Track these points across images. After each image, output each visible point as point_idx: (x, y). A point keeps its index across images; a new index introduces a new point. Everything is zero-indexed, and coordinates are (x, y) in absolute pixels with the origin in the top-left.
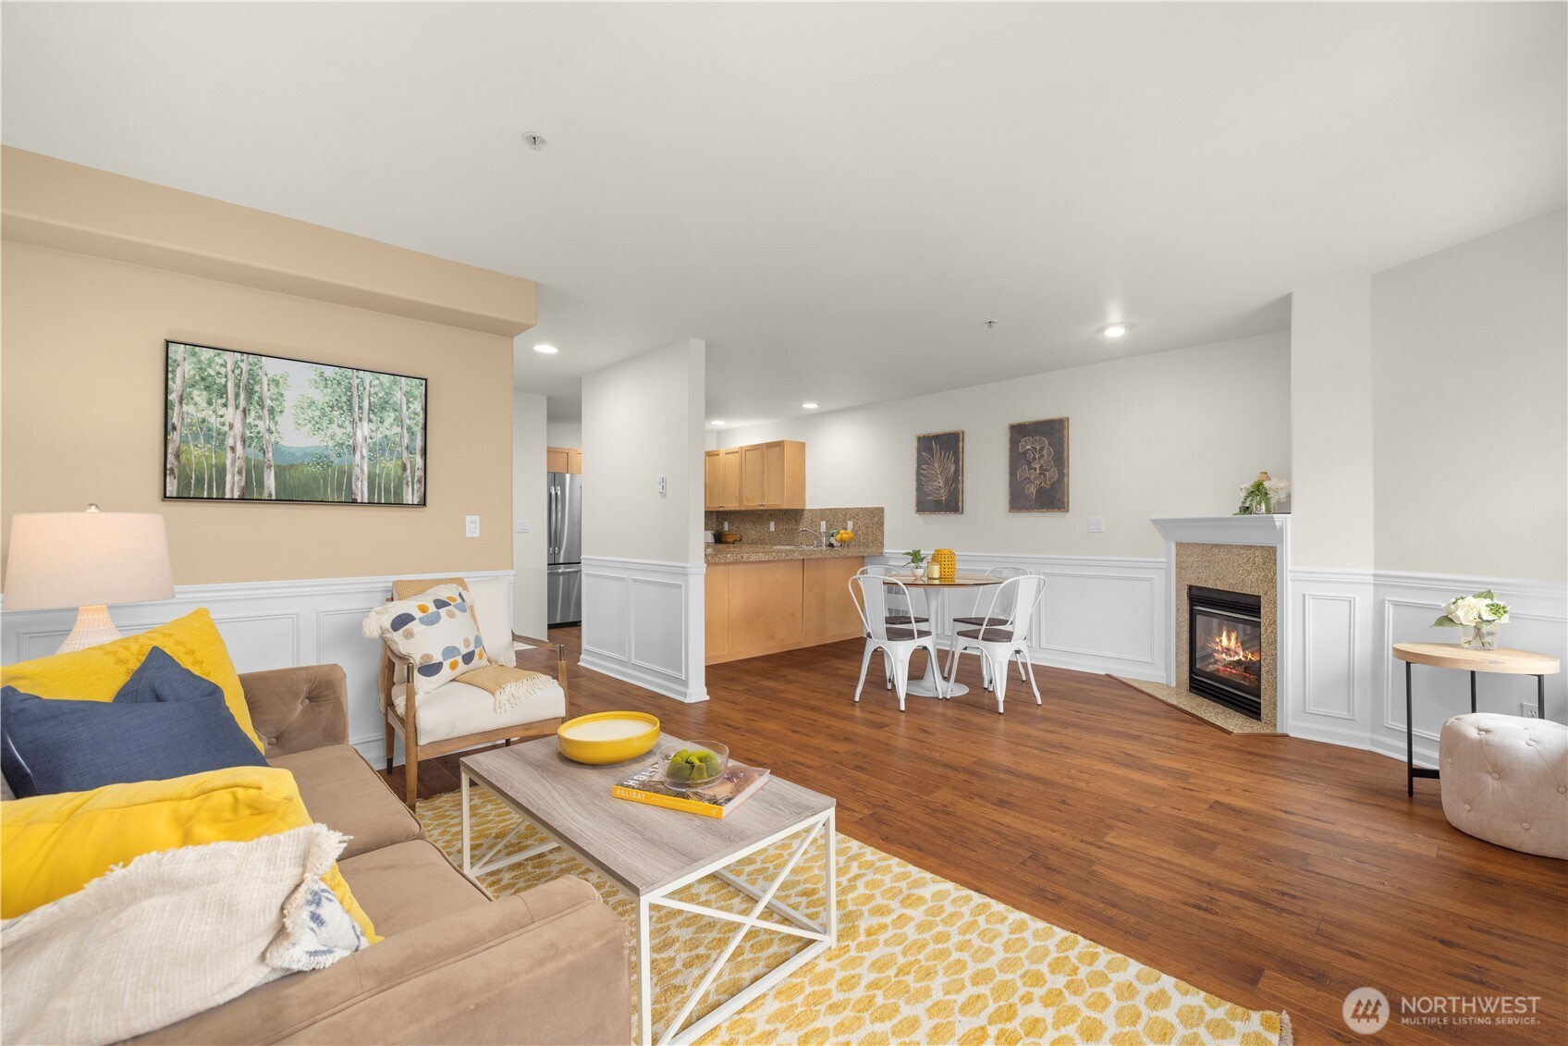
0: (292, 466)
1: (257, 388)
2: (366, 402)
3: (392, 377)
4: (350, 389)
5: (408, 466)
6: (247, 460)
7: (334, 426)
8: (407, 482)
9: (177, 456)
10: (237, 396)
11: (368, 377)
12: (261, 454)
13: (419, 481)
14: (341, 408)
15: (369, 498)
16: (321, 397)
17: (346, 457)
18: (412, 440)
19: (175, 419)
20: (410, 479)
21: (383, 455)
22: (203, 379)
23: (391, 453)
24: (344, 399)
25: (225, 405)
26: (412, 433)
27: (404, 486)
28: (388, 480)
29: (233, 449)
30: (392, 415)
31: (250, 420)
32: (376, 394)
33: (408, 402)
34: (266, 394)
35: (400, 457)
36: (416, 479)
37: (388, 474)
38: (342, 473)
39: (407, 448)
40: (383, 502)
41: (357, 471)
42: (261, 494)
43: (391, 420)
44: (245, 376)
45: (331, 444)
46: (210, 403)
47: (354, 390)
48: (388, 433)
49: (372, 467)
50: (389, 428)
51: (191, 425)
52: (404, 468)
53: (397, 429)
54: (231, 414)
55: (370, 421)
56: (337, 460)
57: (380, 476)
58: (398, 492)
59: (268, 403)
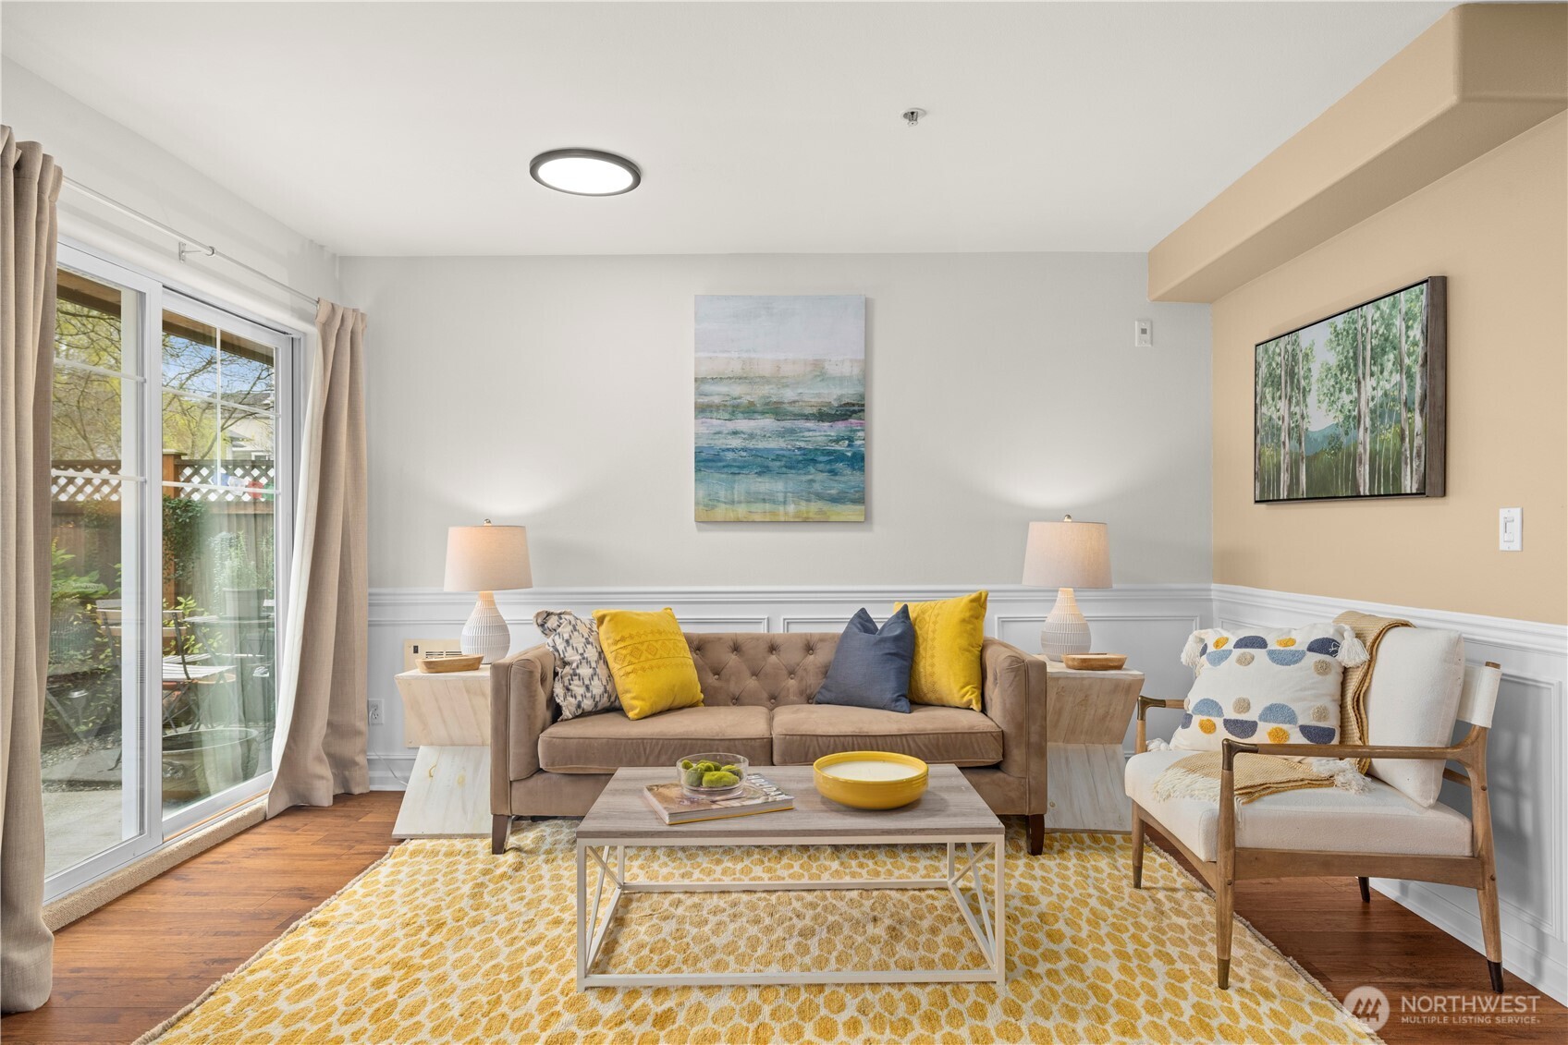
0: (1316, 456)
1: (1296, 370)
2: (1369, 347)
3: (1392, 298)
4: (1355, 339)
5: (1407, 433)
6: (1291, 453)
7: (1344, 393)
8: (1406, 458)
9: (1260, 459)
10: (1286, 382)
11: (1369, 311)
12: (1298, 445)
13: (1419, 455)
14: (1349, 368)
15: (1370, 490)
16: (1333, 359)
17: (1352, 433)
18: (1411, 388)
19: (1258, 424)
20: (1408, 453)
21: (1382, 423)
22: (1270, 374)
23: (1390, 417)
24: (1351, 354)
25: (1280, 398)
26: (1410, 376)
27: (1403, 465)
28: (1387, 458)
29: (1284, 443)
30: (1391, 356)
31: (1292, 408)
32: (1377, 332)
33: (1408, 328)
34: (1302, 373)
35: (1398, 421)
36: (1415, 451)
37: (1387, 450)
38: (1349, 455)
39: (1406, 404)
40: (1382, 493)
41: (1360, 449)
42: (1298, 490)
43: (1390, 364)
44: (1290, 359)
45: (1341, 418)
46: (1273, 400)
47: (1359, 336)
48: (1388, 386)
49: (1373, 441)
50: (1391, 380)
51: (1265, 426)
52: (1403, 439)
53: (1396, 378)
54: (1282, 404)
55: (1372, 375)
56: (1344, 439)
57: (1381, 451)
58: (1397, 479)
59: (1303, 383)
